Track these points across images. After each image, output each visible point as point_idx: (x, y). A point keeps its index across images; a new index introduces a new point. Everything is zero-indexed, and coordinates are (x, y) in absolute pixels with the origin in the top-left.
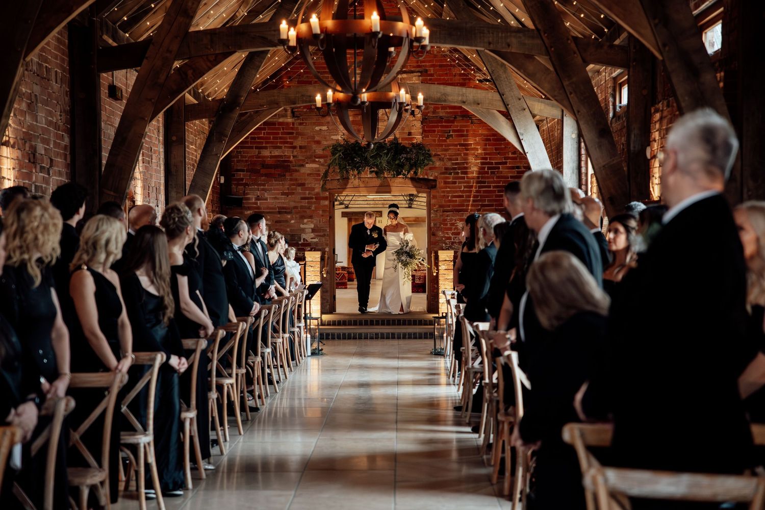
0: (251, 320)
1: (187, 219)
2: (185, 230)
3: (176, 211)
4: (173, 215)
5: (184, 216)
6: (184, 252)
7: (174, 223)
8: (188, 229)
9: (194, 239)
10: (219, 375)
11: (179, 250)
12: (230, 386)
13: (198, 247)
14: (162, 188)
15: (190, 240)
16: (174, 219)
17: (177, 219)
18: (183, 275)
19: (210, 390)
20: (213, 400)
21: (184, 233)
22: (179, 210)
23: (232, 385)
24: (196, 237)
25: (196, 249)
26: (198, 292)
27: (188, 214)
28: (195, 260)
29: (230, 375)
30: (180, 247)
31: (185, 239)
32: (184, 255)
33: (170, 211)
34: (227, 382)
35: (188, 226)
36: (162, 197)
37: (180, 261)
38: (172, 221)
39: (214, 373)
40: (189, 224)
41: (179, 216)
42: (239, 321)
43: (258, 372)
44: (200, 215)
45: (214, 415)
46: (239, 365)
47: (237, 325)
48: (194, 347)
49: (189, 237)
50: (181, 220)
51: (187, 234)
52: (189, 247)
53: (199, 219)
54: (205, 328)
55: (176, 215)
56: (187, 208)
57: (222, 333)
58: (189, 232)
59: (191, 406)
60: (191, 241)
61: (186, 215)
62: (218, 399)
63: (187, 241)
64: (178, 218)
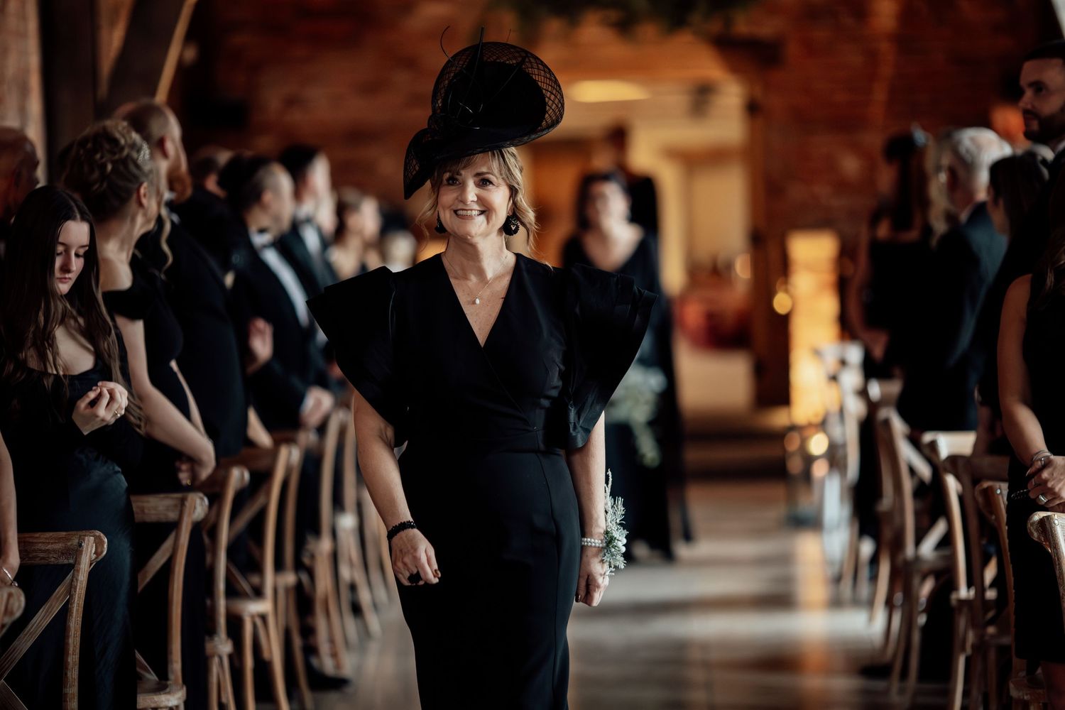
0: (307, 438)
1: (138, 166)
2: (135, 196)
3: (107, 146)
4: (98, 156)
5: (128, 156)
6: (134, 256)
7: (104, 176)
8: (142, 191)
9: (160, 221)
10: (233, 592)
11: (121, 249)
12: (259, 622)
13: (169, 242)
14: (35, 82)
15: (148, 221)
16: (104, 166)
17: (109, 167)
18: (133, 317)
19: (212, 632)
20: (221, 658)
21: (133, 205)
22: (115, 141)
23: (263, 617)
24: (164, 212)
25: (165, 247)
26: (174, 364)
27: (139, 151)
28: (163, 277)
29: (258, 593)
30: (122, 243)
31: (133, 220)
32: (134, 264)
33: (89, 145)
34: (253, 608)
35: (141, 184)
36: (35, 106)
37: (124, 278)
38: (96, 175)
39: (221, 586)
40: (143, 179)
41: (117, 157)
42: (277, 443)
43: (324, 582)
44: (165, 155)
45: (224, 700)
46: (279, 566)
47: (274, 453)
48: (172, 516)
49: (145, 215)
50: (121, 168)
51: (141, 205)
52: (147, 245)
53: (163, 166)
54: (194, 461)
55: (108, 156)
56: (135, 136)
57: (238, 476)
58: (144, 201)
59: (171, 677)
60: (151, 226)
61: (135, 155)
62: (231, 657)
63: (140, 226)
64: (113, 162)
